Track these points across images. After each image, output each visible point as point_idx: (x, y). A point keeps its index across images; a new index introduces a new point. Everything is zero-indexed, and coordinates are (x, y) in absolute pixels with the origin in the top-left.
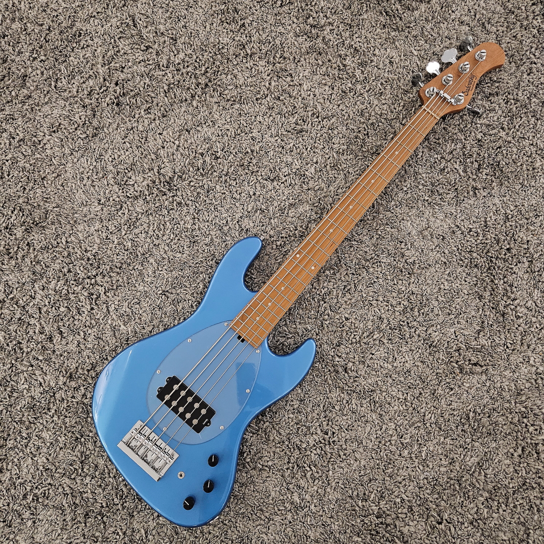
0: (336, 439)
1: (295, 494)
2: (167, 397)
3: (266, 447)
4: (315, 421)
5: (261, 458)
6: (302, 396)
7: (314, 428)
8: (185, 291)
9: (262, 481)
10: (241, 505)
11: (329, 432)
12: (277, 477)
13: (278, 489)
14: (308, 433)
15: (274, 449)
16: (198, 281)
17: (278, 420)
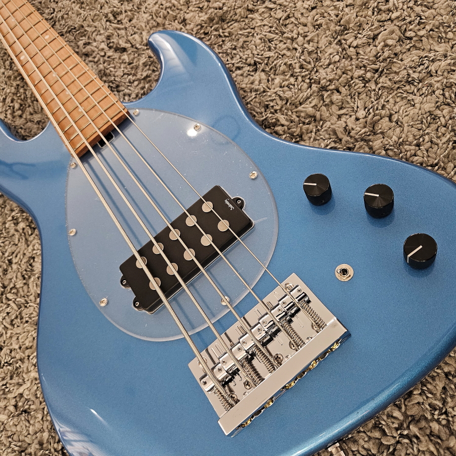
0: (332, 13)
1: (433, 68)
2: (154, 284)
3: (328, 124)
4: (296, 46)
5: (347, 131)
6: (248, 68)
7: (306, 45)
8: (18, 256)
9: (398, 130)
10: (449, 170)
11: (318, 22)
12: (392, 101)
13: (418, 99)
14: (315, 56)
15: (334, 108)
16: (12, 231)
17: (280, 102)
